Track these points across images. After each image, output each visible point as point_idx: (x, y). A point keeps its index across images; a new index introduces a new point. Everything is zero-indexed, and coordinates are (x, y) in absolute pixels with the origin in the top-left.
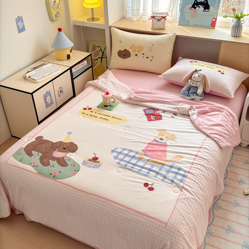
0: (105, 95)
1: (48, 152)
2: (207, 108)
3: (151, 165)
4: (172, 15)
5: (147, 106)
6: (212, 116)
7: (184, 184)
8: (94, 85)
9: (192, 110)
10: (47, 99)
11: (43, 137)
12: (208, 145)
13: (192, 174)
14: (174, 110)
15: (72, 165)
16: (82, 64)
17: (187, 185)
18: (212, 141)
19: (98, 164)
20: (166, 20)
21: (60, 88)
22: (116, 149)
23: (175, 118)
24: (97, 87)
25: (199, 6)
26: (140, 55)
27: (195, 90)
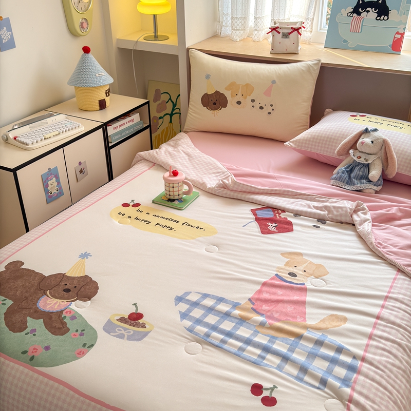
0: (170, 176)
1: (27, 298)
2: (394, 210)
4: (312, 28)
5: (260, 201)
6: (405, 227)
7: (353, 389)
9: (359, 213)
10: (50, 185)
11: (23, 264)
13: (371, 364)
14: (319, 212)
19: (140, 329)
20: (301, 35)
21: (80, 163)
22: (187, 293)
23: (322, 228)
24: (155, 164)
25: (367, 9)
26: (247, 102)
27: (363, 172)
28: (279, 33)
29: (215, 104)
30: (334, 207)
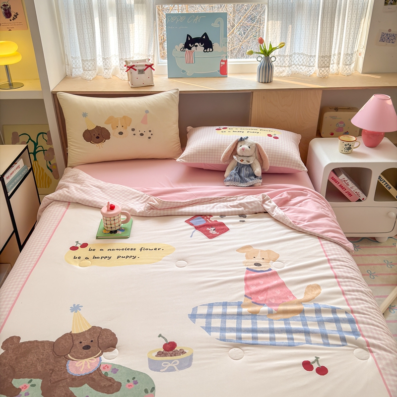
0: (108, 211)
2: (285, 195)
5: (189, 213)
6: (299, 205)
7: (363, 336)
8: (62, 199)
9: (267, 202)
12: (333, 252)
13: (359, 313)
14: (236, 209)
15: (132, 381)
16: (15, 166)
17: (369, 337)
18: (333, 244)
19: (182, 356)
20: (154, 70)
22: (195, 309)
23: (247, 221)
24: (71, 203)
25: (196, 44)
26: (128, 131)
27: (249, 171)
28: (136, 70)
29: (98, 137)
30: (247, 203)
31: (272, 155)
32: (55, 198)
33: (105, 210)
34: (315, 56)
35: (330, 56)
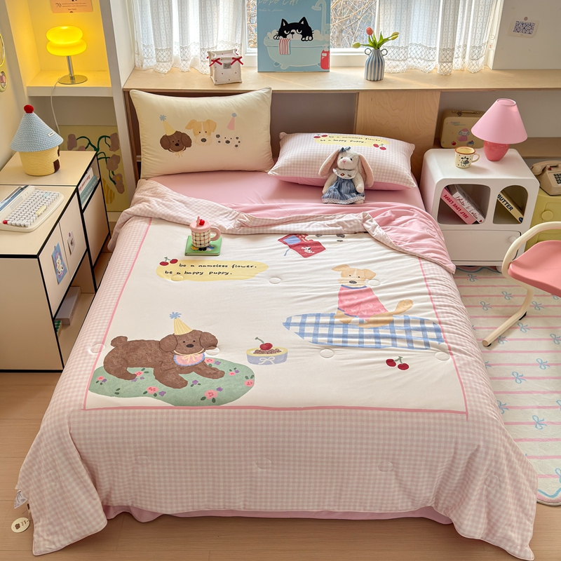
0: (197, 226)
1: (162, 362)
2: (388, 214)
3: (371, 328)
6: (403, 225)
7: (447, 342)
9: (367, 221)
10: (57, 264)
12: (432, 272)
13: (446, 324)
14: (334, 228)
15: (233, 371)
17: (452, 343)
18: (433, 264)
19: (277, 354)
20: (242, 63)
21: (70, 235)
22: (290, 318)
23: (345, 241)
24: (153, 218)
25: (292, 31)
26: (212, 138)
27: (350, 187)
28: (221, 64)
29: (177, 145)
30: (346, 221)
31: (378, 169)
32: (136, 213)
33: (194, 225)
34: (435, 48)
35: (453, 49)
